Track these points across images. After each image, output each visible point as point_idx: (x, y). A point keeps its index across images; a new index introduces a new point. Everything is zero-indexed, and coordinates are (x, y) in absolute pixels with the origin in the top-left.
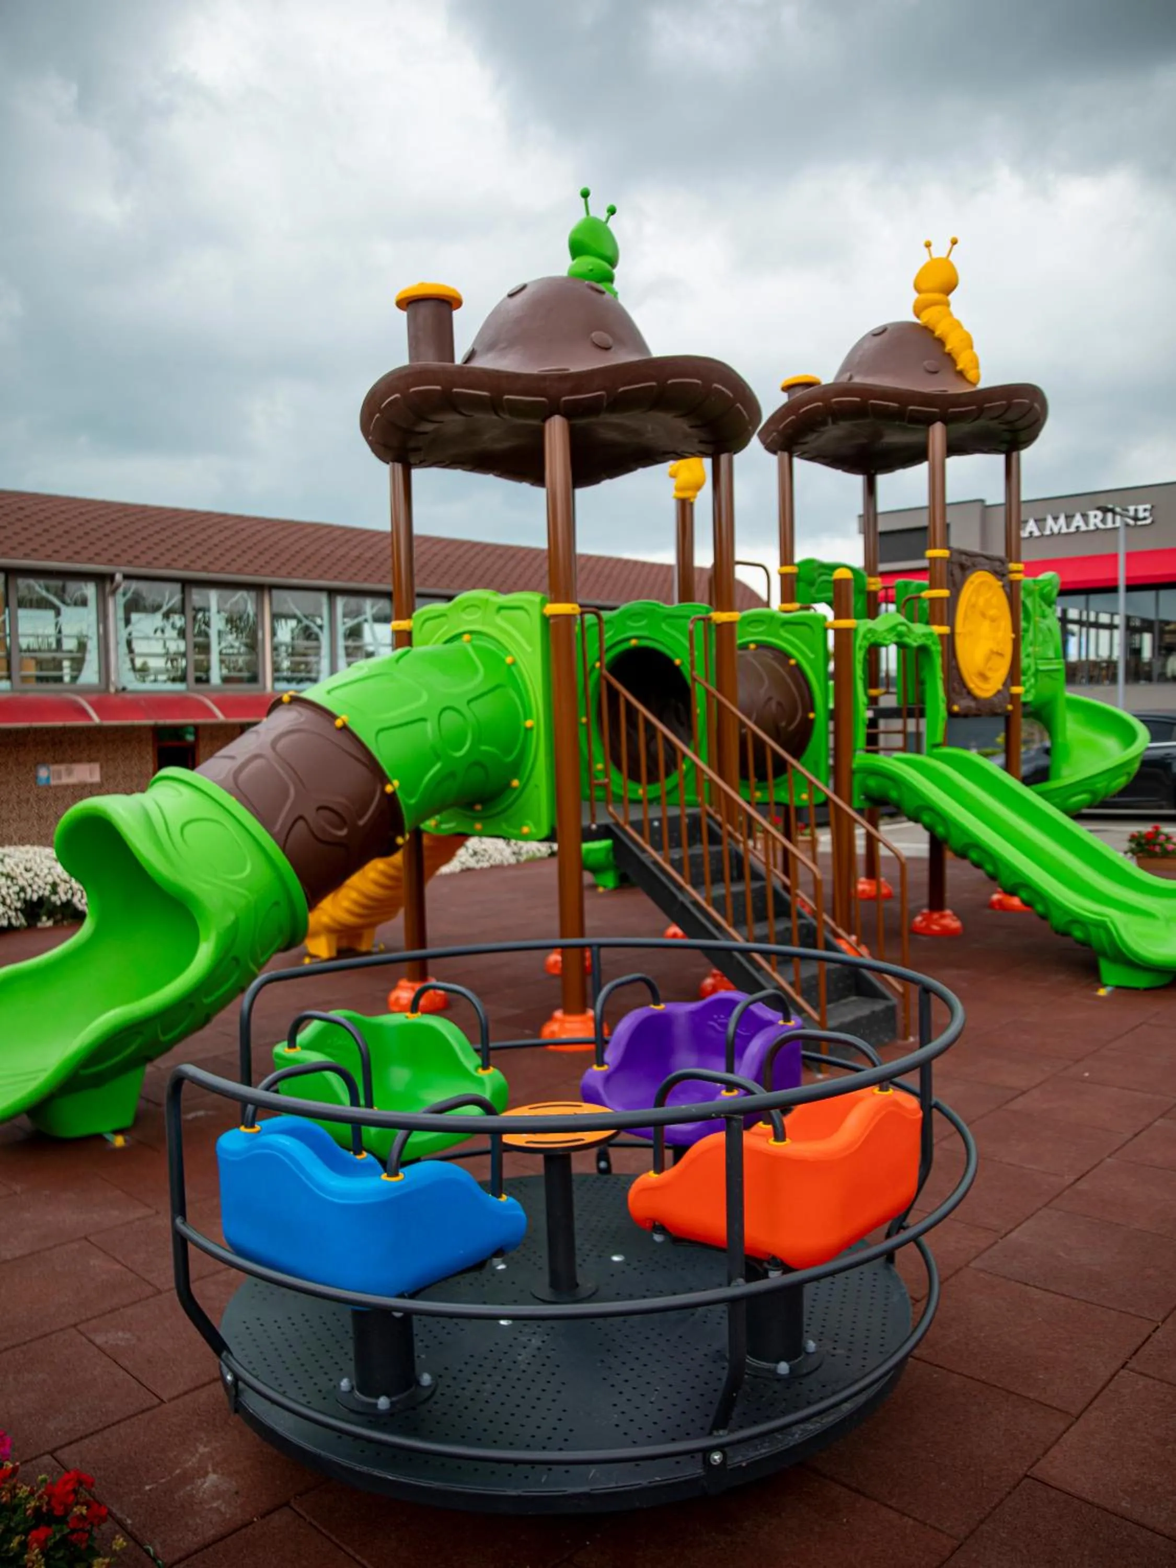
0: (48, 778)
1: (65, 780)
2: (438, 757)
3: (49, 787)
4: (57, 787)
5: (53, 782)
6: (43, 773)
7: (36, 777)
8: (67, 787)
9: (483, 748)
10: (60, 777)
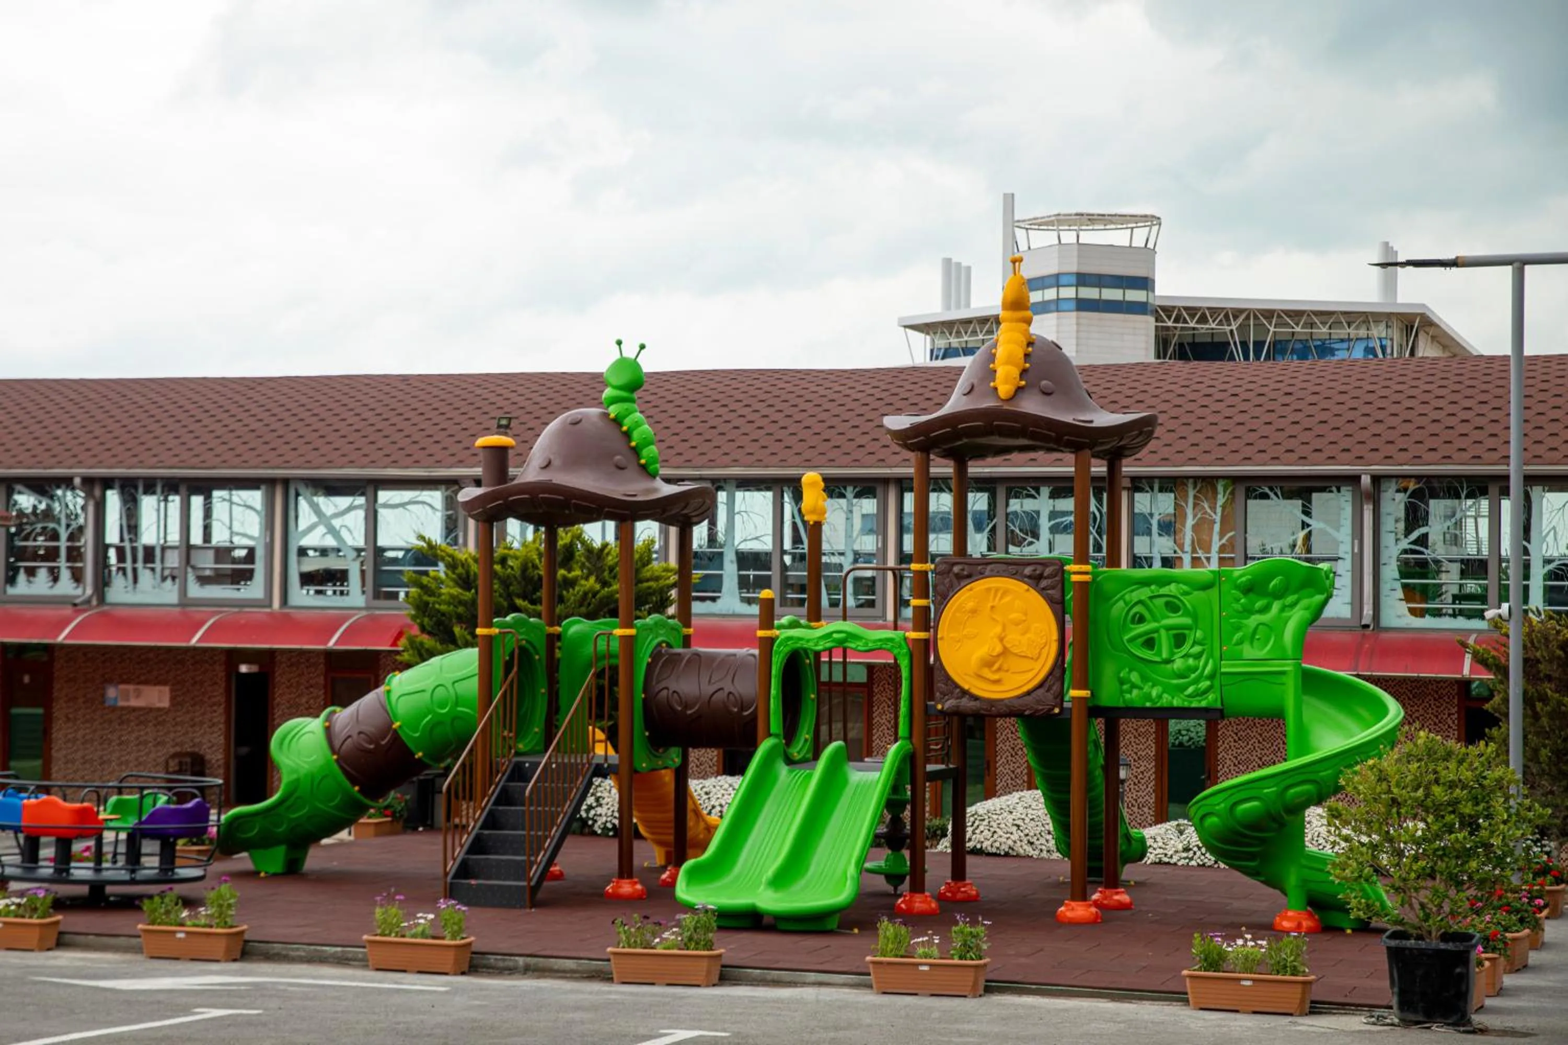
0: (116, 699)
1: (134, 703)
2: (429, 713)
3: (114, 709)
4: (123, 708)
5: (121, 703)
6: (111, 692)
7: (103, 695)
8: (134, 709)
9: (459, 709)
10: (128, 700)
